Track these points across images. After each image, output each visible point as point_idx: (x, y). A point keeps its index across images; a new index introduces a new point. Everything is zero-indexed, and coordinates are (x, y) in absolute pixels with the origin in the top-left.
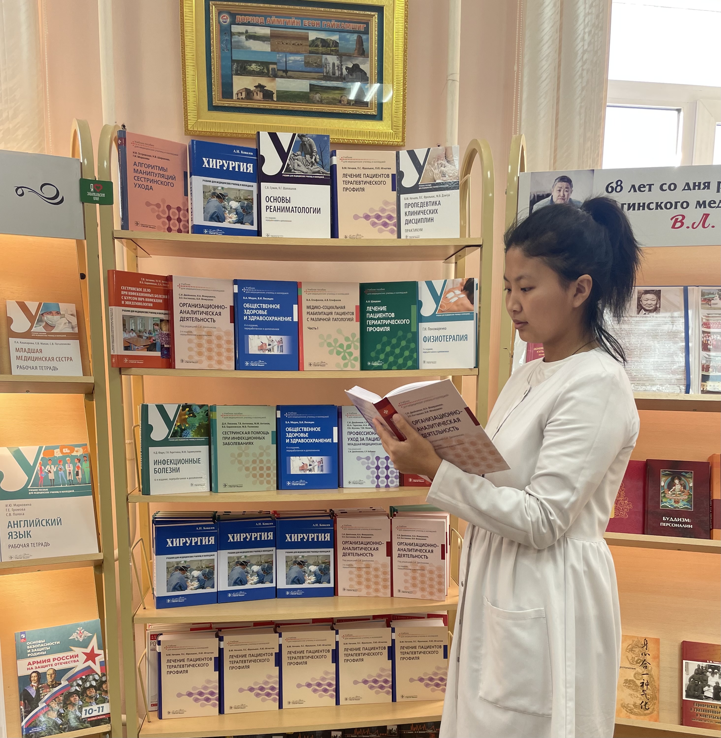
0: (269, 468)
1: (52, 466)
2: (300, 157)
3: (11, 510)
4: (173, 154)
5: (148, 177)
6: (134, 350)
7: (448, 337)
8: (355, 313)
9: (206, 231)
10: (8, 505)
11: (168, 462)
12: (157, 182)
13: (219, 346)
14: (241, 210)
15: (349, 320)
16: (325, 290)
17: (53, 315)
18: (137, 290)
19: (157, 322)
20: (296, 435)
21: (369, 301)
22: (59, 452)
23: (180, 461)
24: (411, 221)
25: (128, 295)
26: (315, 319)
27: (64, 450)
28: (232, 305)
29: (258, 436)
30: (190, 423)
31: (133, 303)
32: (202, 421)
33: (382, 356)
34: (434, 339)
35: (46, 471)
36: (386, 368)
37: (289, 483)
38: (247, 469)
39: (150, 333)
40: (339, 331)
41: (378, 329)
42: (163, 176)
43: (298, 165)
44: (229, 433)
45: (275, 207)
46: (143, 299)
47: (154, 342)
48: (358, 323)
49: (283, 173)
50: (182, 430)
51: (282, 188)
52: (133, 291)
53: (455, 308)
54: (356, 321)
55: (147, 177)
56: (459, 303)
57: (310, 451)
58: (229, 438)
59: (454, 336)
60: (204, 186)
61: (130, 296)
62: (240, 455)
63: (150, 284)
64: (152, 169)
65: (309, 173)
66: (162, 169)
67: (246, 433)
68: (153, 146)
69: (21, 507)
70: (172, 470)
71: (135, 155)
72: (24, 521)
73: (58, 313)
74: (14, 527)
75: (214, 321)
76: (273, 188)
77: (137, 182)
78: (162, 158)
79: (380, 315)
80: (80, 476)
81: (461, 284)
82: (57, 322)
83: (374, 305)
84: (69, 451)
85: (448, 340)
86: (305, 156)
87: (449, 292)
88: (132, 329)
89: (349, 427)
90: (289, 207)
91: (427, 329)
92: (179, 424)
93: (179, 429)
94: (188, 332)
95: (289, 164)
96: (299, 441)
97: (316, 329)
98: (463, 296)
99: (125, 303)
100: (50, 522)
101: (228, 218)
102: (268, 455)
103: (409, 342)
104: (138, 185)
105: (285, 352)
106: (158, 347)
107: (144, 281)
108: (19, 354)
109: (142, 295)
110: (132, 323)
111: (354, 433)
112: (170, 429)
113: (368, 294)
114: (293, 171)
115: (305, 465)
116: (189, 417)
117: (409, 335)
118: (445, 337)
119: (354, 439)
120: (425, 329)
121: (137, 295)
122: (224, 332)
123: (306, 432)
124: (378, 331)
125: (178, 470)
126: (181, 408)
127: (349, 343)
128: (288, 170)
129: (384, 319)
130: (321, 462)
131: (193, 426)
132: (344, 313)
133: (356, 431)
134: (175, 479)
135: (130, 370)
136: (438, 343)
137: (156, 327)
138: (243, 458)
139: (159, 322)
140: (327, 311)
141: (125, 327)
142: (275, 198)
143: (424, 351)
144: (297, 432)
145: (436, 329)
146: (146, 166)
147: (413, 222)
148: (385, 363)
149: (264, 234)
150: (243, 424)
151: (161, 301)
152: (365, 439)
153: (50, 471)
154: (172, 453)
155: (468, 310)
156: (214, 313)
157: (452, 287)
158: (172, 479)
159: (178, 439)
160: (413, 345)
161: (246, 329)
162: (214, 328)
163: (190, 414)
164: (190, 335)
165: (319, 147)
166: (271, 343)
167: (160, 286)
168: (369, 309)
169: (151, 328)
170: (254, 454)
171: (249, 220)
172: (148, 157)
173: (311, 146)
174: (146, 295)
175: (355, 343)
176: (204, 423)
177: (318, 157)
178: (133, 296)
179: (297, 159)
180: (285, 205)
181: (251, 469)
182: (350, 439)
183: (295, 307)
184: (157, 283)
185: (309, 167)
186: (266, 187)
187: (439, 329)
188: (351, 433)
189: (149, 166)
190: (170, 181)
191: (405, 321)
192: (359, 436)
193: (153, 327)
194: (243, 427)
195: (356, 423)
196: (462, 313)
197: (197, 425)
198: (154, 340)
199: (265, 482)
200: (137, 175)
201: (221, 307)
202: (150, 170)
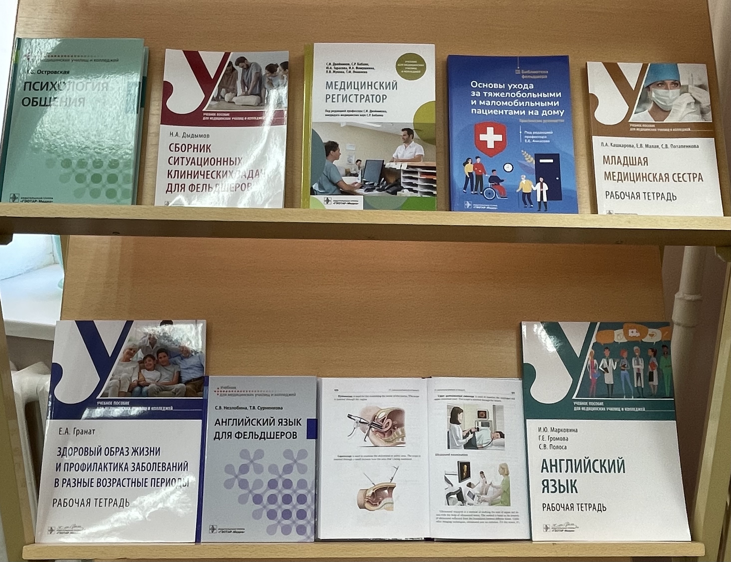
1: (611, 361)
3: (546, 438)
10: (542, 430)
17: (667, 88)
22: (622, 335)
27: (630, 331)
35: (600, 368)
69: (562, 435)
72: (567, 460)
73: (676, 84)
74: (551, 471)
80: (656, 382)
82: (674, 103)
84: (638, 335)
100: (606, 465)
108: (609, 168)
153: (606, 369)
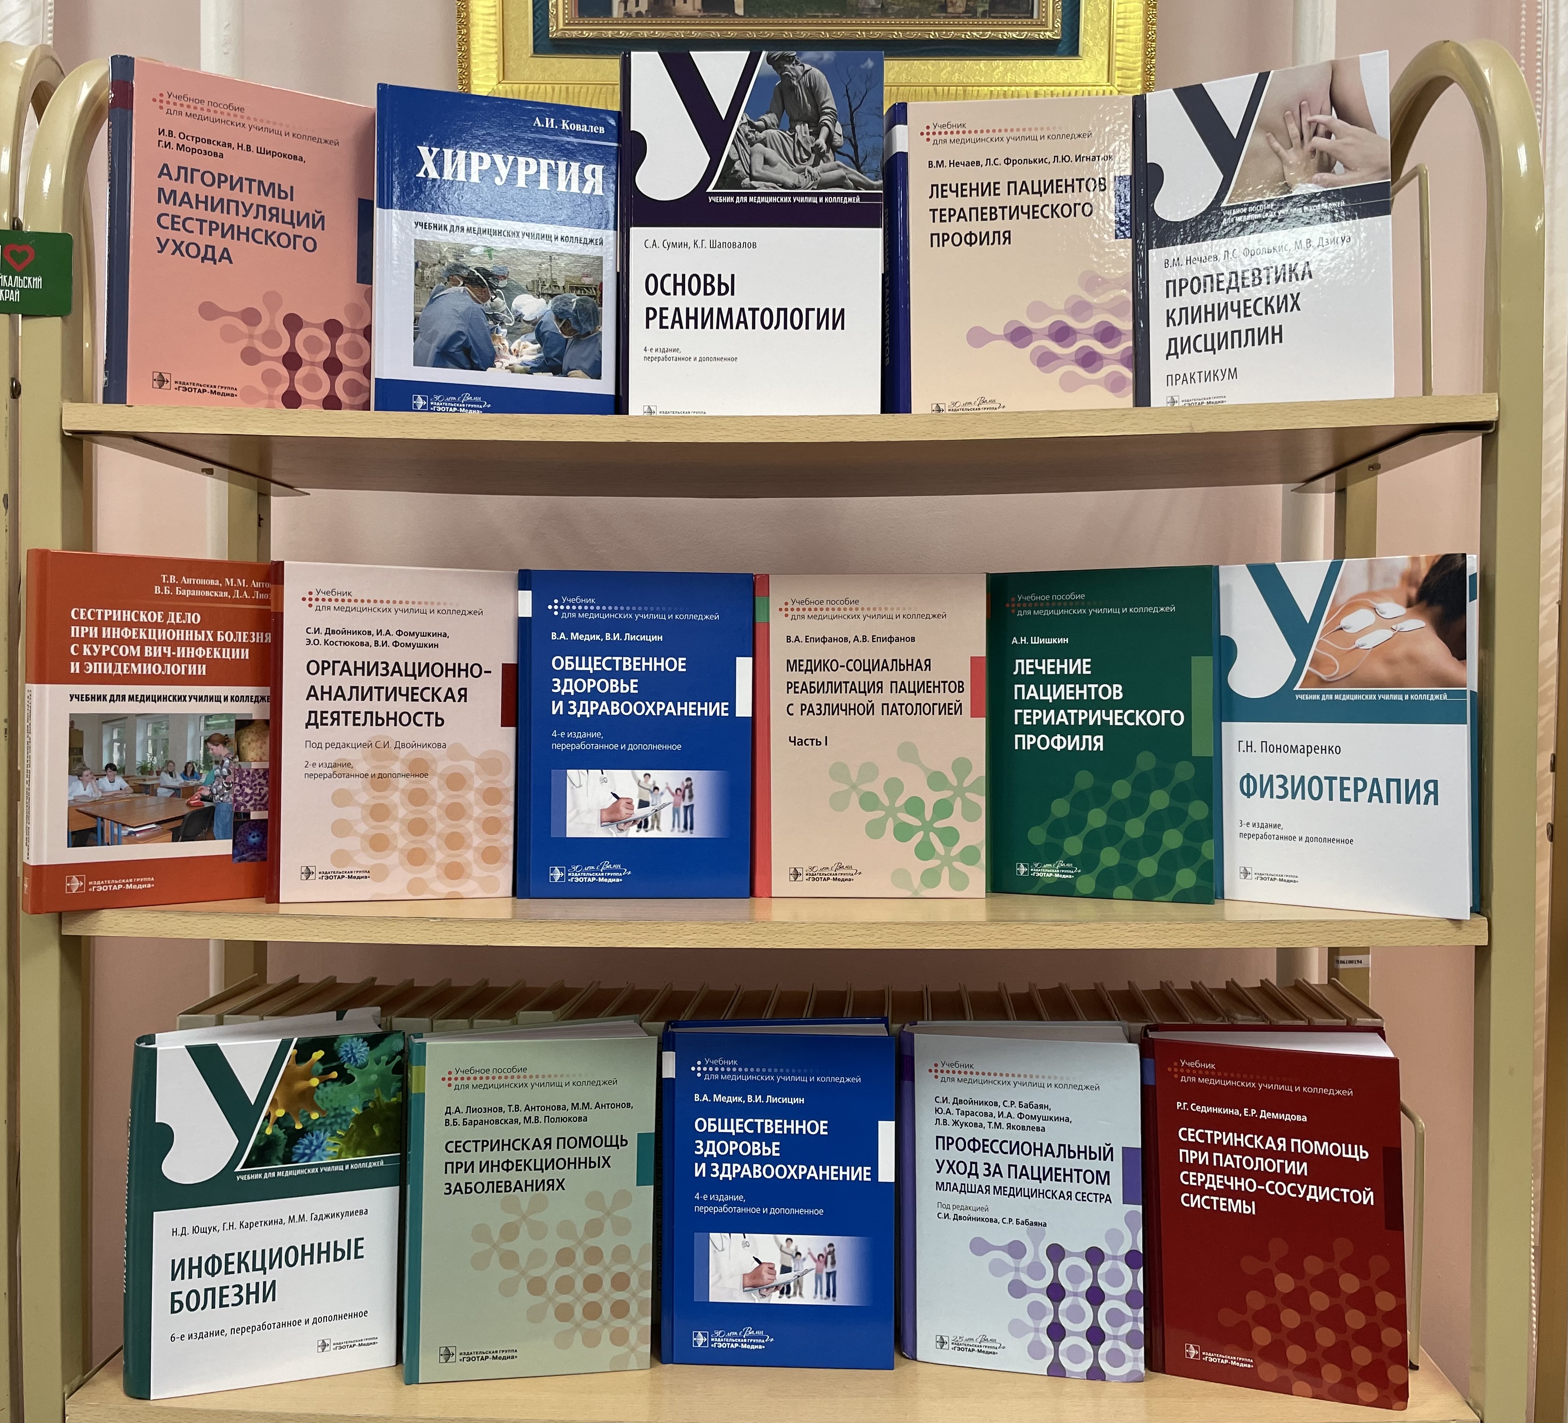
0: (621, 1282)
2: (774, 132)
4: (319, 141)
5: (217, 216)
6: (116, 841)
7: (1346, 784)
8: (967, 686)
9: (420, 402)
11: (227, 1263)
12: (250, 235)
13: (455, 812)
14: (555, 326)
15: (945, 709)
16: (856, 602)
18: (143, 617)
19: (223, 733)
20: (732, 1147)
21: (1023, 640)
23: (278, 1257)
24: (1189, 344)
25: (100, 641)
26: (815, 708)
28: (512, 659)
29: (582, 1153)
30: (327, 1105)
31: (122, 669)
32: (377, 1093)
33: (1073, 845)
34: (1288, 786)
36: (1090, 890)
37: (700, 1339)
38: (537, 1286)
39: (189, 772)
40: (908, 752)
41: (1059, 743)
42: (275, 214)
43: (767, 161)
44: (470, 1146)
45: (677, 310)
46: (168, 651)
47: (207, 804)
48: (981, 724)
49: (710, 189)
50: (295, 1137)
51: (707, 244)
52: (122, 624)
53: (1381, 671)
54: (974, 715)
55: (209, 216)
56: (1399, 651)
57: (785, 1211)
58: (469, 1167)
59: (1375, 781)
60: (420, 245)
61: (110, 642)
62: (510, 1232)
63: (199, 593)
64: (232, 188)
65: (806, 185)
66: (273, 189)
67: (537, 1144)
68: (242, 110)
70: (244, 1294)
71: (168, 139)
75: (440, 722)
76: (674, 245)
77: (170, 234)
78: (273, 154)
79: (1065, 691)
81: (1408, 579)
83: (1042, 653)
85: (1349, 794)
86: (792, 129)
87: (1352, 606)
88: (111, 766)
89: (942, 1117)
90: (730, 310)
91: (1257, 746)
92: (280, 1113)
93: (281, 1133)
94: (335, 765)
95: (734, 157)
96: (746, 1171)
97: (819, 743)
98: (1417, 624)
99: (82, 667)
101: (507, 354)
102: (623, 1227)
103: (1181, 794)
104: (171, 247)
105: (700, 831)
106: (223, 819)
107: (172, 587)
109: (163, 634)
110: (112, 742)
111: (961, 1144)
112: (243, 1136)
113: (1020, 614)
114: (747, 181)
115: (765, 1268)
116: (324, 1083)
117: (1184, 772)
118: (1336, 784)
119: (962, 1168)
120: (1249, 746)
121: (142, 635)
122: (478, 761)
123: (773, 1137)
124: (1059, 748)
125: (269, 1292)
126: (292, 1051)
127: (946, 794)
128: (730, 179)
129: (1080, 704)
130: (827, 1257)
131: (339, 1114)
132: (924, 687)
133: (968, 1133)
134: (253, 1329)
135: (93, 917)
136: (1301, 805)
137: (219, 750)
138: (523, 1245)
139: (231, 732)
140: (862, 677)
141: (80, 760)
142: (679, 280)
143: (1245, 830)
144: (739, 1138)
145: (1294, 749)
146: (208, 178)
147: (1200, 344)
148: (1087, 870)
149: (636, 407)
150: (527, 1108)
151: (245, 654)
152: (1005, 1172)
154: (250, 1226)
155: (1443, 680)
156: (442, 694)
157: (1363, 587)
158: (243, 1330)
159: (276, 1170)
160: (1197, 810)
161: (557, 746)
162: (439, 745)
163: (327, 1071)
164: (340, 776)
165: (843, 94)
166: (649, 798)
167: (243, 601)
168: (1025, 666)
169: (193, 753)
170: (566, 1229)
171: (585, 359)
172: (219, 149)
173: (813, 92)
174: (179, 635)
175: (968, 795)
176: (385, 1100)
177: (839, 129)
178: (121, 641)
179: (764, 142)
180: (715, 302)
181: (551, 1287)
182: (946, 1166)
183: (744, 666)
184: (230, 589)
185: (808, 166)
186: (650, 243)
187: (1307, 750)
188: (948, 1142)
189: (220, 179)
190: (302, 230)
191: (1168, 716)
192: (980, 1157)
193: (206, 750)
194: (527, 1120)
195: (971, 1102)
196: (1410, 693)
197: (356, 1111)
198: (204, 799)
199: (606, 1334)
200: (171, 209)
201: (468, 670)
202: (224, 192)
